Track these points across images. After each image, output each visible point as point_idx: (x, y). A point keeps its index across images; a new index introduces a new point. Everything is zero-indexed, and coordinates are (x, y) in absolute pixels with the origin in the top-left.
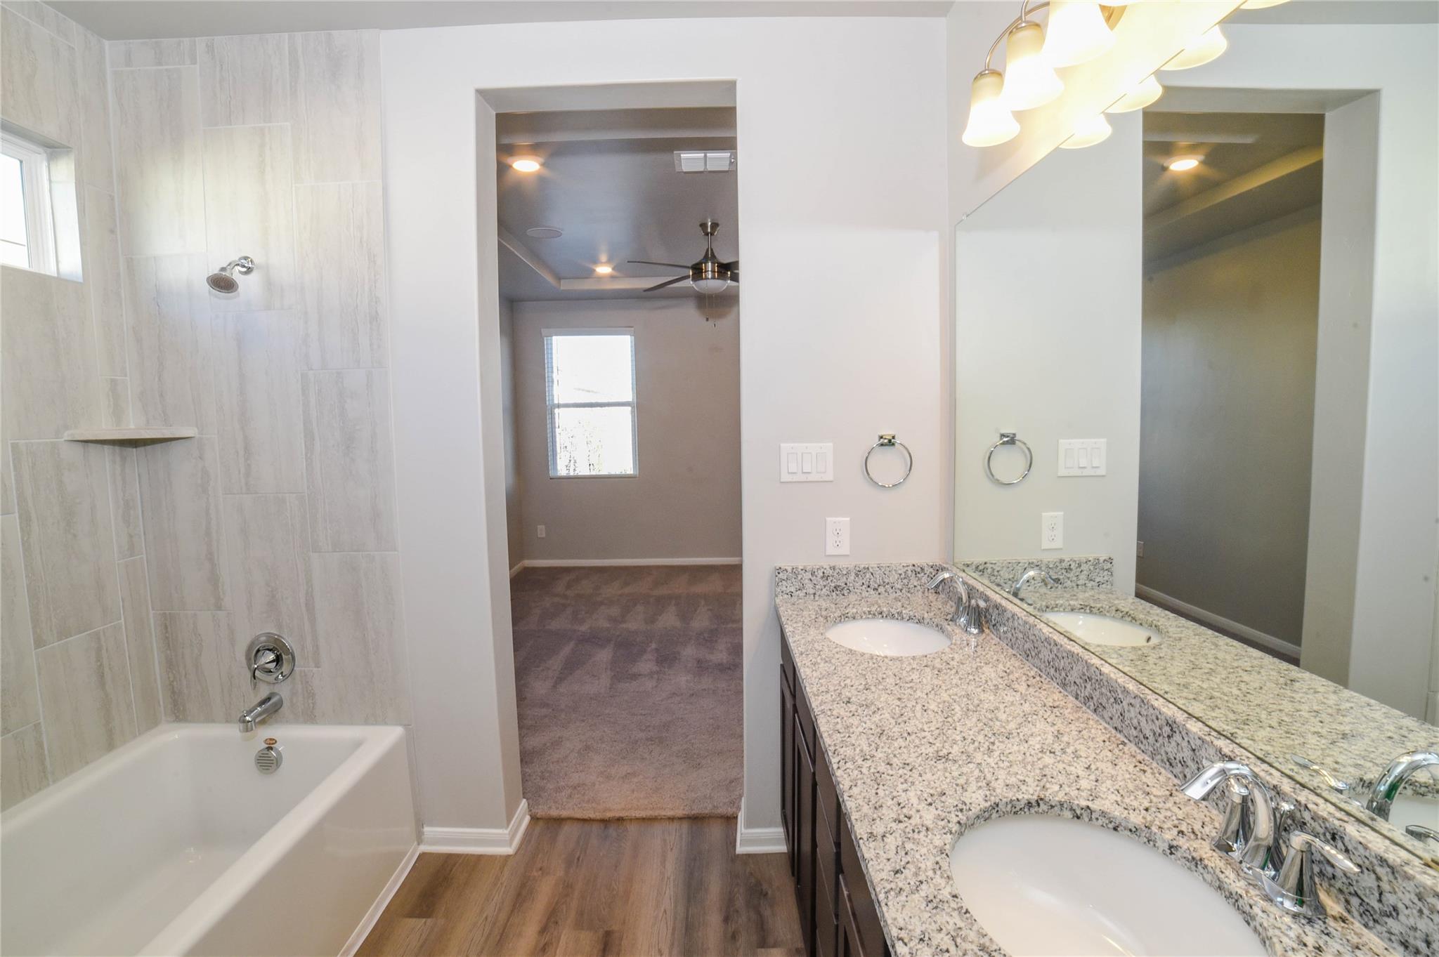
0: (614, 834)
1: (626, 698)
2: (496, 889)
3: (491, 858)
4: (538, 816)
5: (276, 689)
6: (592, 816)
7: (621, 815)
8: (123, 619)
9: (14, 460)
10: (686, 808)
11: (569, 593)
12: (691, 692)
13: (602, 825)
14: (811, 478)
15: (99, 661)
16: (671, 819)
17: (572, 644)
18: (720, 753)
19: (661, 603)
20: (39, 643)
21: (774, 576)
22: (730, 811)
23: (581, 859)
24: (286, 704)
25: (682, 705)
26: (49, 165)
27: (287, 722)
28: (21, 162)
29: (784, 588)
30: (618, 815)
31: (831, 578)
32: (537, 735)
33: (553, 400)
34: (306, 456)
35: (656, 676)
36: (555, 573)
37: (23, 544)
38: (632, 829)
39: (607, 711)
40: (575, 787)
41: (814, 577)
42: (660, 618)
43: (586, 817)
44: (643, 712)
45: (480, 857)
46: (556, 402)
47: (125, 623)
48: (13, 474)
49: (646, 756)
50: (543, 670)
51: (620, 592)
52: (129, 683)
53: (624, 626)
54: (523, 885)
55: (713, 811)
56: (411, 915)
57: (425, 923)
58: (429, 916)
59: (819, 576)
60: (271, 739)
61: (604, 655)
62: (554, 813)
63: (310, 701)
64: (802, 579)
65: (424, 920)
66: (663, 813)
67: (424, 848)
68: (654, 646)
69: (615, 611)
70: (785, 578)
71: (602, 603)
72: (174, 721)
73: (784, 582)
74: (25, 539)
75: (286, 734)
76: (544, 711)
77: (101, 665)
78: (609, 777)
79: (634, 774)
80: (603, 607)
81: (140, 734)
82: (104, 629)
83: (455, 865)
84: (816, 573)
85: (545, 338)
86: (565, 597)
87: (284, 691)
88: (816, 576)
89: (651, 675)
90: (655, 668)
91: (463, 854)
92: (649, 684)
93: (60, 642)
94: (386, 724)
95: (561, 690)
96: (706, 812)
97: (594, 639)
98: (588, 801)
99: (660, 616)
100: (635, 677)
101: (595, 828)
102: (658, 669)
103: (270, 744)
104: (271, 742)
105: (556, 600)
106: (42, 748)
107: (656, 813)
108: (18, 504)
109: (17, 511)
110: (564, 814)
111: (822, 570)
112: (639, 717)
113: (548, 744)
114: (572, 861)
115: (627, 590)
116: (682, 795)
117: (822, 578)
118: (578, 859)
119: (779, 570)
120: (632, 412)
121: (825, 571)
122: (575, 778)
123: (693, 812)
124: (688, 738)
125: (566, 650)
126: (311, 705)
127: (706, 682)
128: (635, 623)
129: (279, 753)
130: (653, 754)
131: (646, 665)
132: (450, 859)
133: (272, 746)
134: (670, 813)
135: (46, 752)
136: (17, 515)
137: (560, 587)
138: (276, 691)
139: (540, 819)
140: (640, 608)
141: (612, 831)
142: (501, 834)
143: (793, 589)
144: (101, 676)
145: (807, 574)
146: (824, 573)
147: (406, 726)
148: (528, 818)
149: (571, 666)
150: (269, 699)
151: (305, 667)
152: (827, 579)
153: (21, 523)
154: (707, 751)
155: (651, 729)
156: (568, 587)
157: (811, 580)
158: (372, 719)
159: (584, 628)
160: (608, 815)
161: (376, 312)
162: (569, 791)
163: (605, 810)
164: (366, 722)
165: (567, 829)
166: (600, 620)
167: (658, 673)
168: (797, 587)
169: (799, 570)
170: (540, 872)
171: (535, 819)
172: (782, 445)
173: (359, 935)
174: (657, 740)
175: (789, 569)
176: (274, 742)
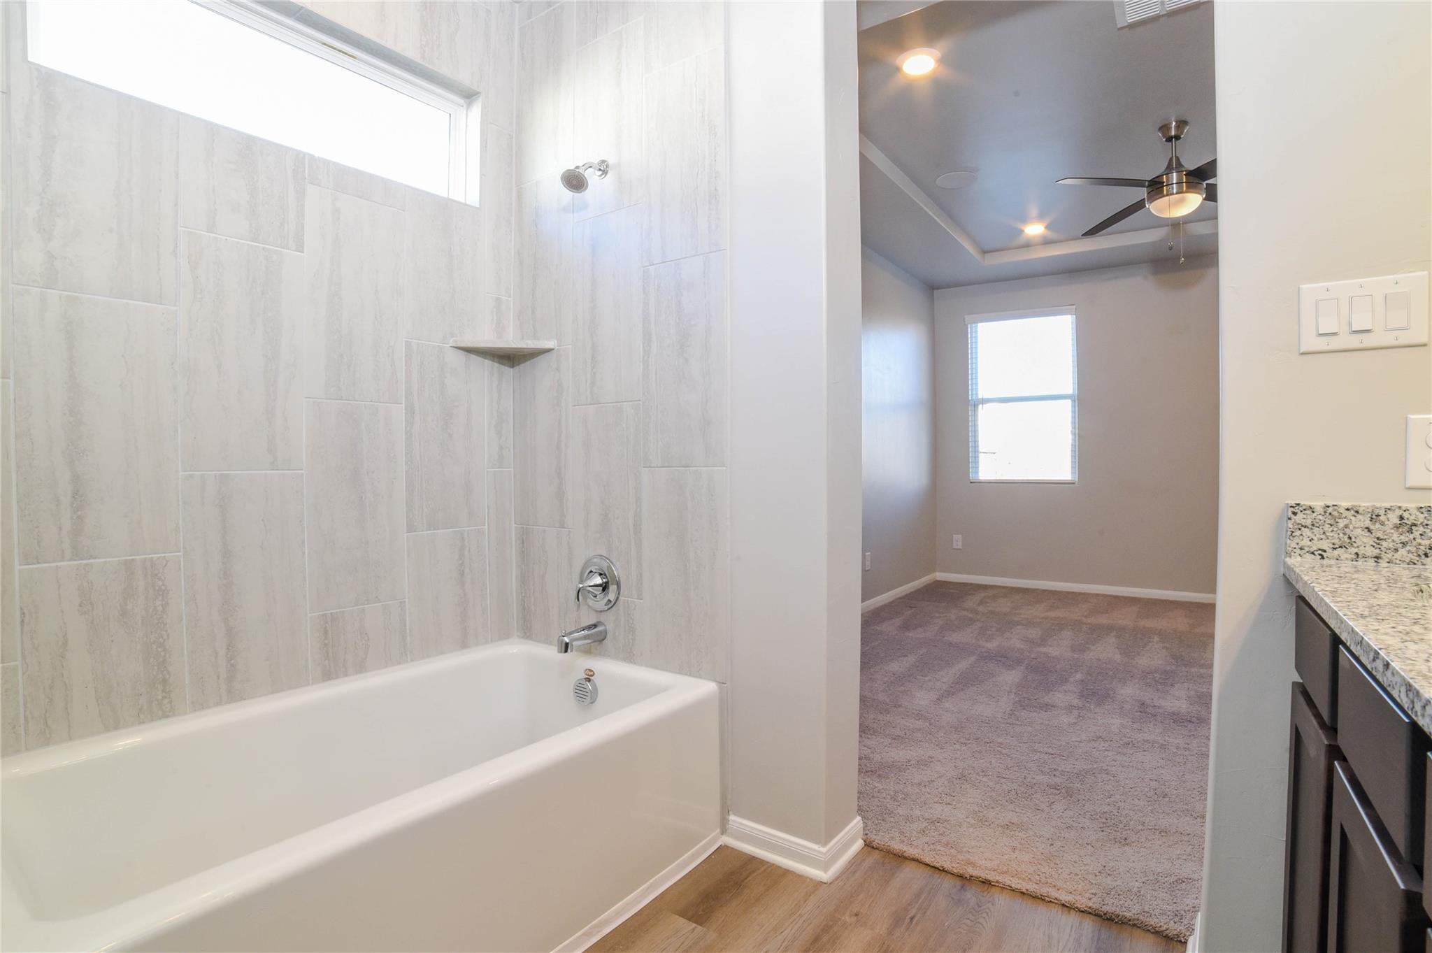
0: (973, 901)
1: (1030, 729)
2: (791, 921)
3: (801, 878)
4: (874, 844)
5: (603, 618)
6: (947, 866)
7: (990, 877)
8: (486, 524)
9: (406, 356)
10: (1094, 899)
11: (981, 609)
12: (1126, 740)
13: (959, 883)
14: (1368, 341)
15: (461, 559)
16: (1066, 907)
17: (973, 659)
18: (1163, 832)
19: (1098, 632)
20: (411, 528)
21: (1285, 518)
22: (1174, 928)
23: (915, 921)
24: (609, 636)
25: (1110, 754)
26: (467, 112)
27: (609, 656)
28: (450, 115)
29: (1306, 542)
30: (984, 875)
31: (1421, 529)
32: (902, 747)
33: (977, 394)
34: (643, 359)
35: (1076, 712)
36: (967, 589)
37: (406, 434)
38: (1002, 901)
39: (1000, 740)
40: (933, 822)
41: (1378, 525)
42: (1093, 648)
43: (937, 865)
44: (1050, 751)
45: (786, 872)
46: (980, 397)
47: (489, 529)
48: (404, 368)
49: (1043, 806)
50: (930, 680)
51: (1043, 615)
52: (487, 589)
53: (1043, 650)
54: (826, 929)
55: (1141, 918)
56: (683, 914)
57: (694, 929)
58: (701, 924)
59: (1390, 524)
60: (590, 670)
61: (1010, 677)
62: (897, 846)
63: (631, 637)
64: (1346, 526)
65: (694, 925)
66: (1054, 894)
67: (727, 840)
68: (1079, 676)
69: (1034, 633)
70: (1308, 522)
71: (1018, 623)
72: (522, 637)
73: (1306, 532)
74: (408, 429)
75: (607, 668)
76: (919, 724)
77: (462, 563)
78: (983, 821)
79: (1021, 827)
80: (1019, 627)
81: (492, 641)
82: (468, 530)
83: (753, 872)
84: (1382, 518)
85: (969, 326)
86: (976, 612)
87: (609, 621)
88: (1383, 524)
89: (1070, 708)
90: (1076, 702)
91: (768, 862)
92: (1065, 720)
93: (429, 532)
94: (700, 677)
95: (947, 705)
96: (1128, 915)
97: (1003, 658)
98: (947, 844)
99: (1094, 645)
100: (1046, 707)
101: (948, 884)
102: (1080, 704)
103: (588, 675)
104: (590, 673)
105: (965, 613)
106: (405, 626)
107: (1045, 891)
108: (406, 397)
109: (403, 402)
110: (911, 851)
111: (1399, 512)
112: (1042, 756)
113: (912, 762)
114: (900, 919)
115: (1052, 614)
116: (1090, 877)
117: (1397, 527)
118: (912, 919)
119: (1295, 509)
120: (1073, 406)
121: (1406, 515)
122: (938, 811)
123: (1106, 909)
124: (1113, 799)
125: (964, 664)
126: (631, 641)
127: (1151, 732)
128: (1059, 648)
129: (595, 688)
130: (1053, 807)
131: (1064, 697)
132: (751, 862)
133: (590, 677)
134: (1065, 898)
135: (408, 631)
136: (403, 405)
137: (972, 602)
138: (602, 620)
139: (877, 849)
140: (1067, 634)
141: (971, 895)
142: (815, 850)
143: (1325, 545)
144: (462, 574)
145: (1359, 517)
146: (1401, 518)
147: (720, 683)
148: (859, 844)
149: (965, 682)
150: (595, 626)
151: (629, 597)
152: (1410, 531)
153: (406, 414)
154: (1143, 823)
155: (1057, 773)
156: (982, 603)
157: (1369, 530)
158: (688, 669)
159: (992, 645)
160: (971, 871)
161: (716, 190)
162: (925, 824)
163: (970, 863)
164: (680, 671)
165: (908, 873)
166: (1014, 641)
167: (1079, 708)
168: (1336, 541)
169: (1342, 511)
170: (854, 919)
171: (869, 845)
172: (1304, 287)
173: (618, 914)
174: (1063, 791)
175: (1319, 510)
176: (592, 673)
